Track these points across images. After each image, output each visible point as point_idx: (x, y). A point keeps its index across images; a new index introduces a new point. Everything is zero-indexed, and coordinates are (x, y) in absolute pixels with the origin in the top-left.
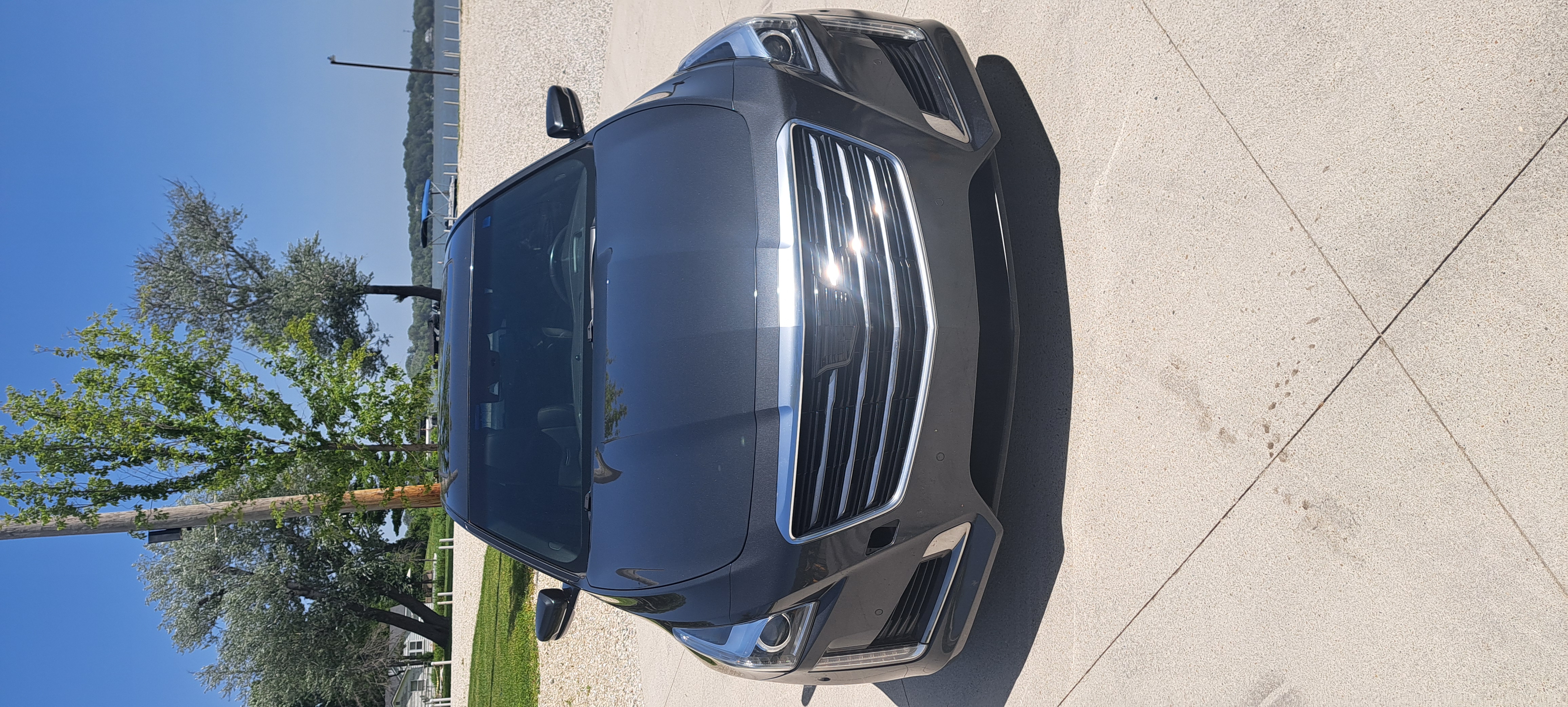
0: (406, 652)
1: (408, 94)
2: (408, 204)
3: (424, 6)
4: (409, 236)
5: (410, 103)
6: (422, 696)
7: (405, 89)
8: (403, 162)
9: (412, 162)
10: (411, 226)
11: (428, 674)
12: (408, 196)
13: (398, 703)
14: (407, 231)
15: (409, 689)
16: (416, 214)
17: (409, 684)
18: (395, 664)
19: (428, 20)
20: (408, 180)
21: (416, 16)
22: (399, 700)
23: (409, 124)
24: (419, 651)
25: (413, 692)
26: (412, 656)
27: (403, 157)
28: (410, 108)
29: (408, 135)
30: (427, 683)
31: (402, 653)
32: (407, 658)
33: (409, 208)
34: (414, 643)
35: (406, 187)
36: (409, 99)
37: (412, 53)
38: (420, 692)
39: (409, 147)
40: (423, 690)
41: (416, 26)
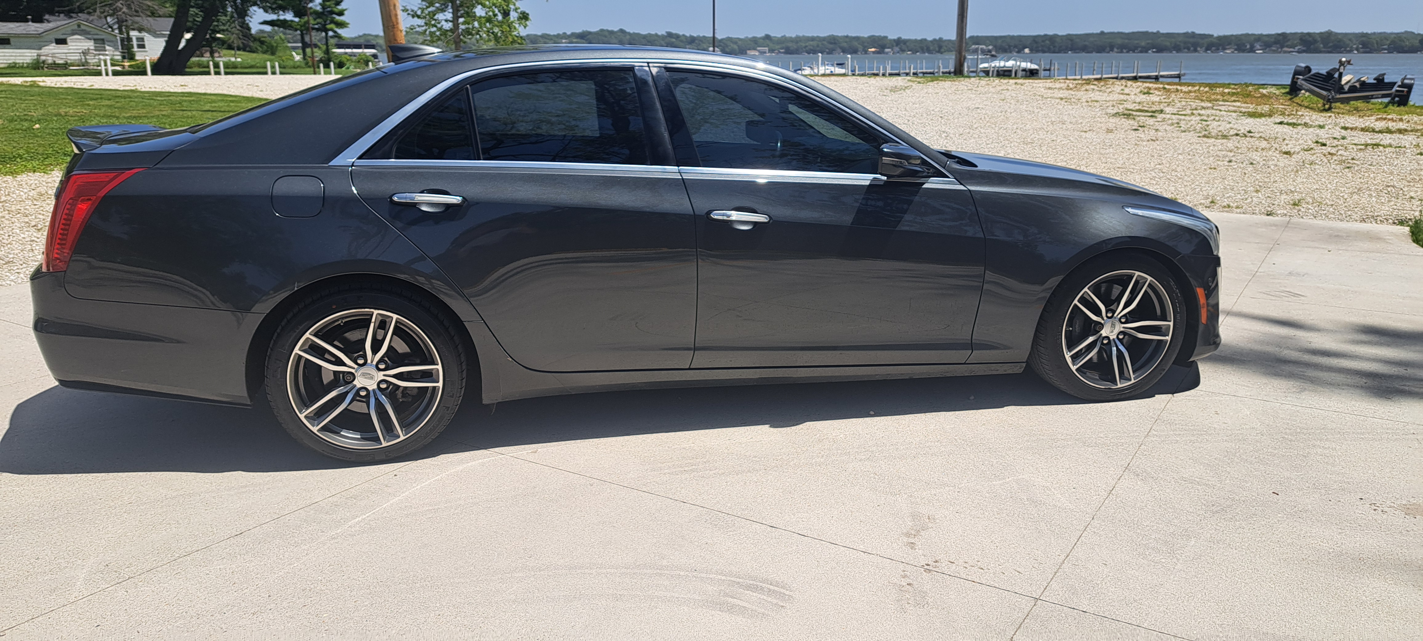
0: (134, 34)
1: (664, 33)
2: (569, 33)
3: (738, 46)
4: (539, 34)
5: (656, 35)
6: (89, 49)
7: (668, 30)
8: (605, 28)
9: (606, 37)
10: (549, 35)
11: (114, 55)
12: (575, 33)
13: (79, 26)
14: (544, 32)
15: (96, 37)
16: (560, 41)
17: (102, 37)
18: (120, 22)
19: (727, 50)
20: (590, 33)
21: (729, 39)
22: (83, 27)
23: (638, 34)
24: (135, 46)
25: (93, 41)
26: (129, 39)
27: (610, 29)
28: (653, 35)
29: (629, 33)
30: (103, 55)
31: (133, 29)
32: (128, 34)
33: (565, 33)
34: (144, 41)
35: (583, 31)
36: (660, 34)
37: (699, 37)
38: (92, 48)
39: (619, 34)
40: (96, 50)
41: (722, 40)
